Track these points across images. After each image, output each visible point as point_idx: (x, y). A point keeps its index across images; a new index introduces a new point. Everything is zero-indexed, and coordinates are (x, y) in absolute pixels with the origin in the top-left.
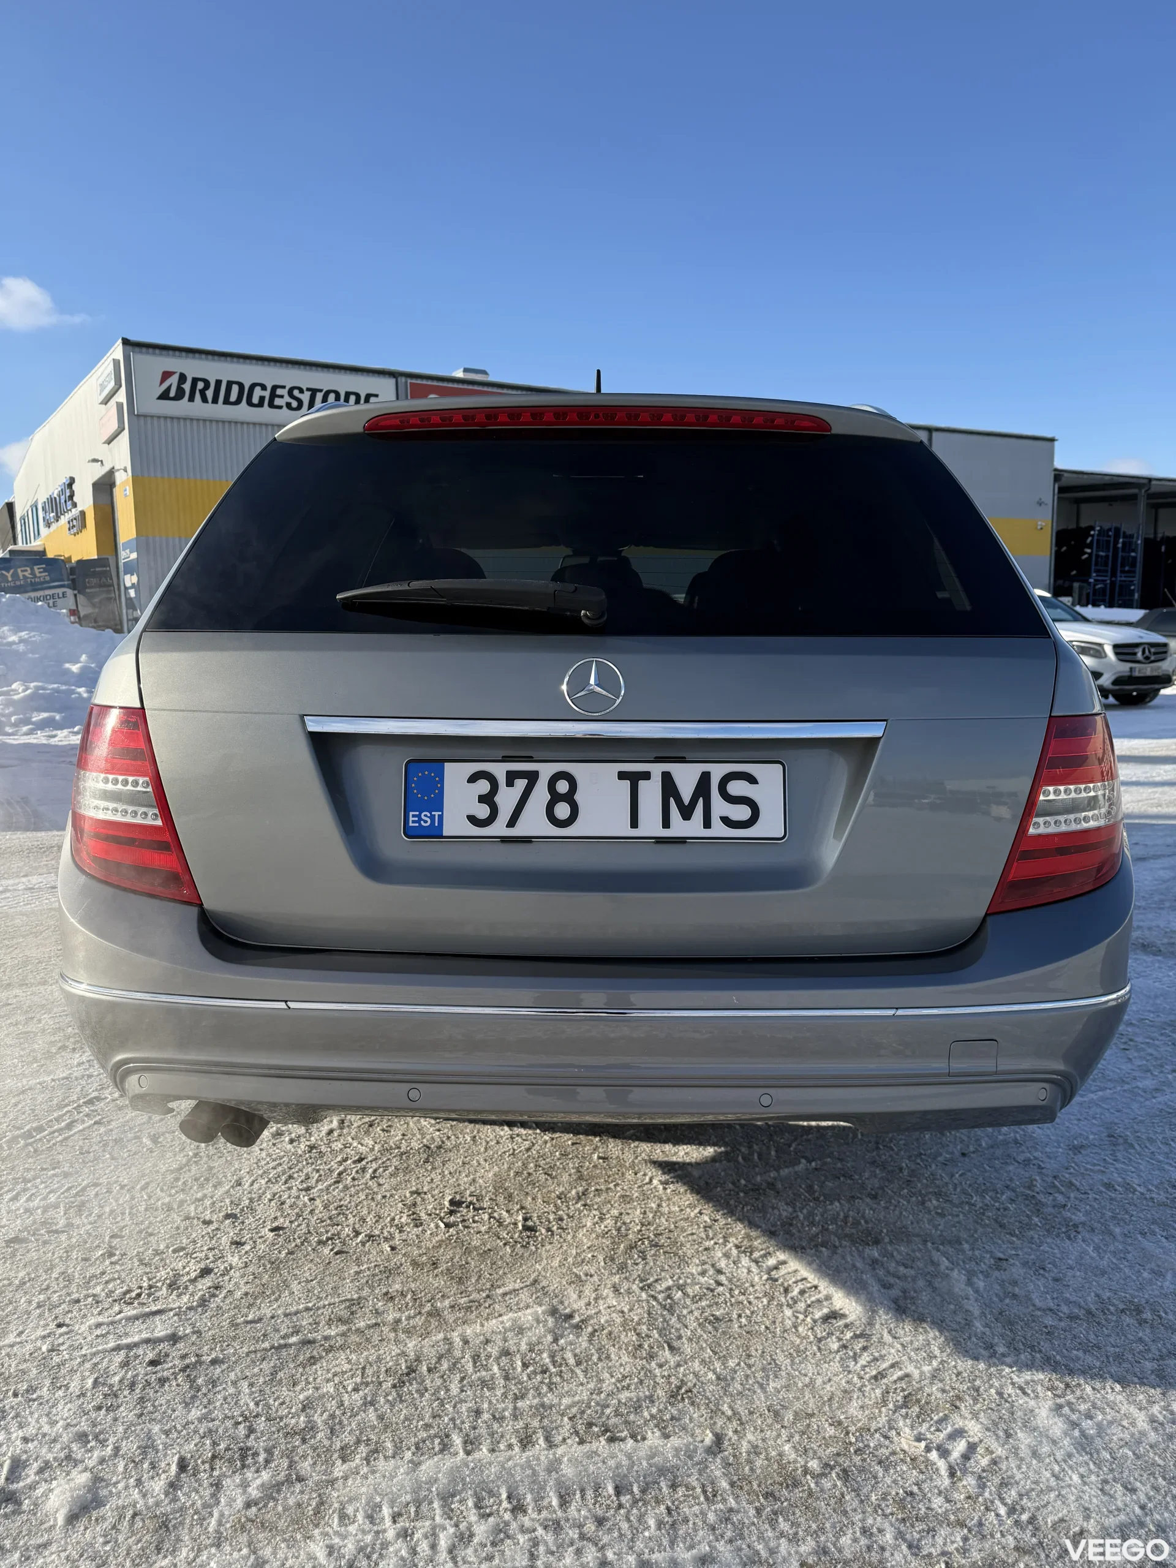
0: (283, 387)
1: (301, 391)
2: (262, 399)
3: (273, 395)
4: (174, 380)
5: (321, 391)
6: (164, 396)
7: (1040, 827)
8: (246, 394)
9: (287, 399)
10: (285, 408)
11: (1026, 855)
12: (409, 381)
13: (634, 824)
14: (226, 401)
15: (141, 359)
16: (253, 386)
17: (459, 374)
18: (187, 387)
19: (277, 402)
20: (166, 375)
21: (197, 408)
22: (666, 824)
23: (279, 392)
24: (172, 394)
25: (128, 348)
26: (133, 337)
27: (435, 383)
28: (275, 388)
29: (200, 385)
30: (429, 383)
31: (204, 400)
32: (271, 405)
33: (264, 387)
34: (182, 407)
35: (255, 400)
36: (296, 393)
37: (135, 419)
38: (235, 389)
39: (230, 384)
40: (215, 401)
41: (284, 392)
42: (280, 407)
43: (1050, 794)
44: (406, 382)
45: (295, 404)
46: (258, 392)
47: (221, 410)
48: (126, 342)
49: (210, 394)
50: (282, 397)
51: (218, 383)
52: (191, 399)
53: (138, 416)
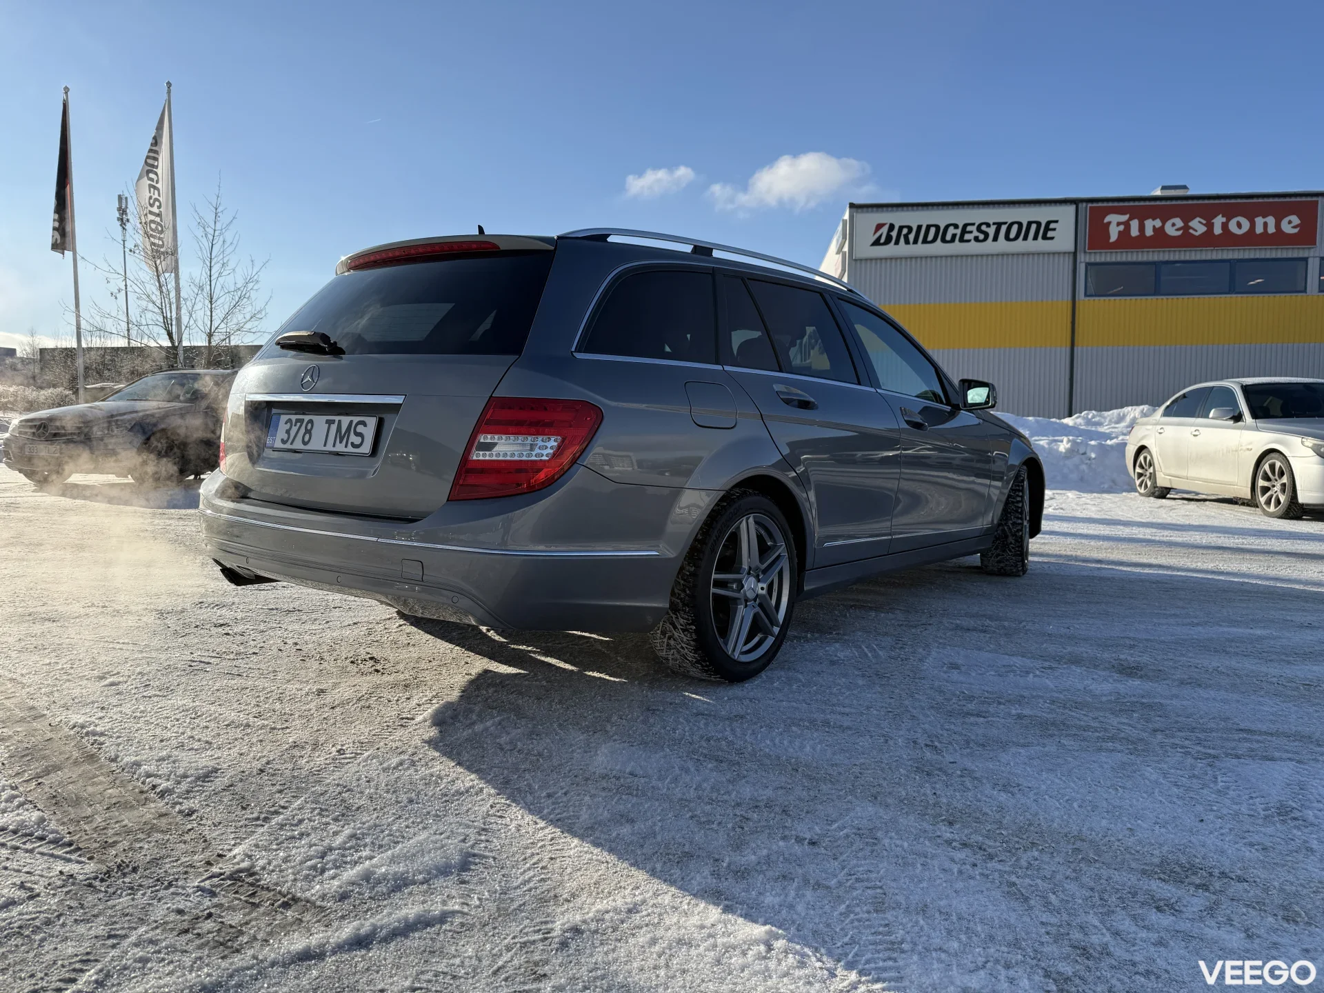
0: (973, 224)
1: (988, 225)
2: (954, 236)
3: (964, 231)
4: (885, 230)
5: (1005, 223)
6: (877, 243)
7: (478, 456)
8: (941, 234)
9: (976, 233)
10: (973, 241)
11: (469, 471)
12: (1090, 205)
13: (325, 445)
14: (925, 241)
15: (862, 217)
16: (947, 227)
17: (1158, 192)
18: (894, 234)
19: (967, 237)
20: (879, 227)
21: (902, 249)
22: (334, 446)
23: (969, 228)
24: (882, 240)
25: (854, 210)
26: (856, 202)
27: (1116, 204)
28: (965, 226)
29: (905, 231)
30: (1105, 204)
31: (907, 242)
32: (962, 240)
33: (956, 226)
34: (889, 250)
35: (948, 237)
36: (984, 228)
37: (854, 263)
38: (933, 230)
39: (928, 227)
40: (915, 242)
41: (974, 228)
42: (969, 241)
43: (484, 438)
44: (1086, 207)
45: (981, 237)
46: (951, 231)
47: (920, 249)
48: (852, 206)
49: (912, 237)
50: (971, 232)
51: (919, 227)
52: (897, 243)
53: (856, 260)
